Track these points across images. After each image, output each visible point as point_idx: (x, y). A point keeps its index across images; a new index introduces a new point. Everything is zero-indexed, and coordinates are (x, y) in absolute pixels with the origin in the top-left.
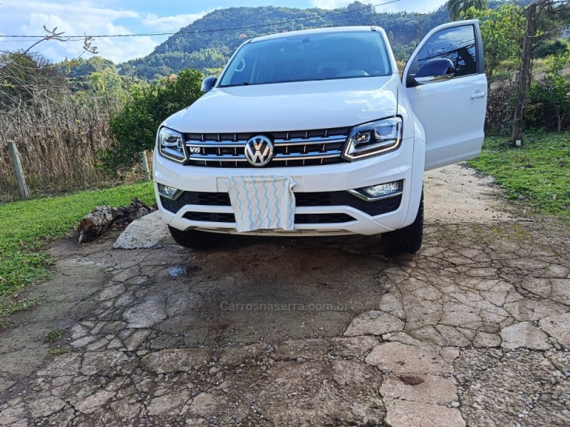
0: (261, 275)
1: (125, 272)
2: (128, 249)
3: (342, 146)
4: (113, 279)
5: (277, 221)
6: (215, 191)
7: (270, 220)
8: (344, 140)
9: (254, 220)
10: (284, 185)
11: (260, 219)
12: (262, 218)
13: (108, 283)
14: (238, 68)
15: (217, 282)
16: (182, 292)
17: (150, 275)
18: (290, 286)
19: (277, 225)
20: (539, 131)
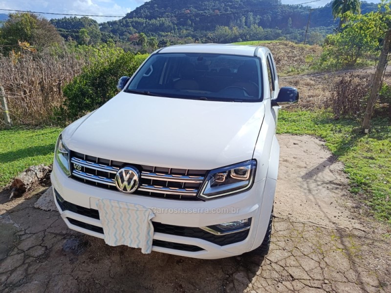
0: (133, 263)
1: (31, 239)
2: (44, 210)
3: (198, 187)
4: (19, 247)
5: (138, 242)
6: (89, 208)
7: (132, 241)
8: (201, 182)
9: (118, 238)
10: (145, 215)
11: (124, 237)
12: (125, 237)
13: (13, 250)
14: (146, 74)
15: (96, 265)
16: (64, 274)
17: (48, 247)
18: (152, 283)
19: (138, 245)
20: (384, 120)
